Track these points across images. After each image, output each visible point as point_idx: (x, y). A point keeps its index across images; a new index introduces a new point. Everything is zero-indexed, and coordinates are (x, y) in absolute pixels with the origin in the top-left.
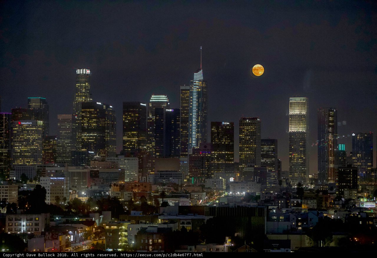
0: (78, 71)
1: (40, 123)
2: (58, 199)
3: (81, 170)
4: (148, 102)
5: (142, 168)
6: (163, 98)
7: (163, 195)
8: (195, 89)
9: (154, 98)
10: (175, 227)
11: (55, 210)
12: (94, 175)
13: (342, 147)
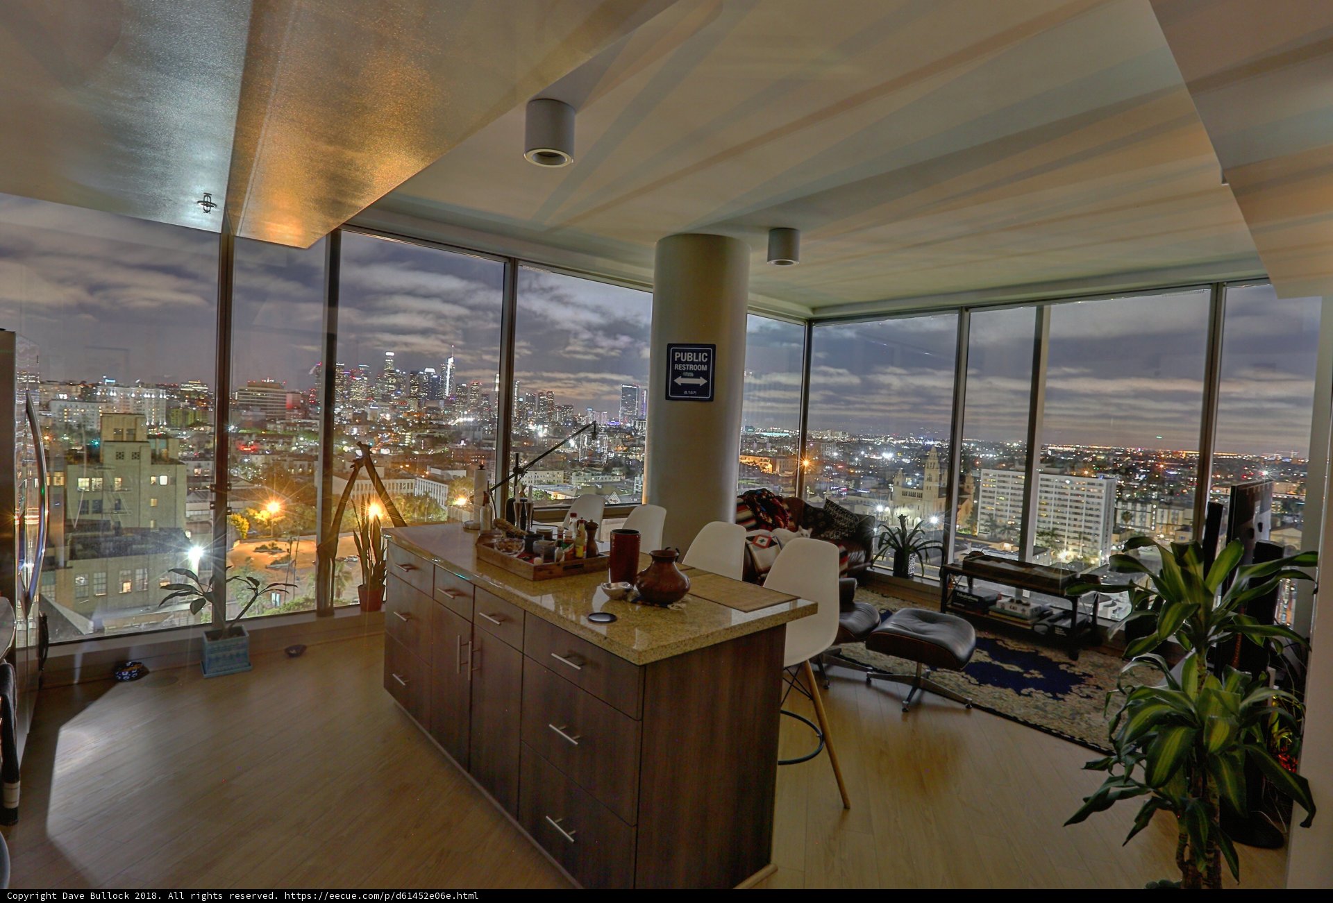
0: (388, 354)
1: (366, 378)
2: (374, 418)
3: (386, 404)
4: (423, 371)
5: (419, 405)
6: (432, 370)
7: (430, 419)
8: (449, 367)
9: (427, 370)
10: (437, 435)
11: (372, 423)
12: (394, 407)
13: (521, 400)
